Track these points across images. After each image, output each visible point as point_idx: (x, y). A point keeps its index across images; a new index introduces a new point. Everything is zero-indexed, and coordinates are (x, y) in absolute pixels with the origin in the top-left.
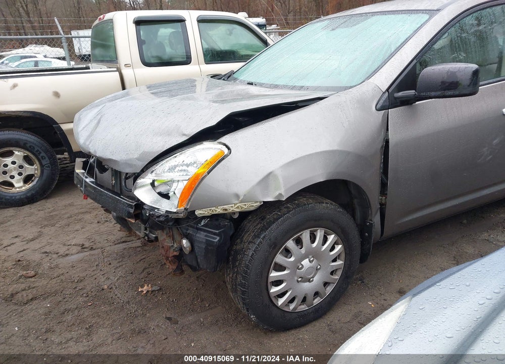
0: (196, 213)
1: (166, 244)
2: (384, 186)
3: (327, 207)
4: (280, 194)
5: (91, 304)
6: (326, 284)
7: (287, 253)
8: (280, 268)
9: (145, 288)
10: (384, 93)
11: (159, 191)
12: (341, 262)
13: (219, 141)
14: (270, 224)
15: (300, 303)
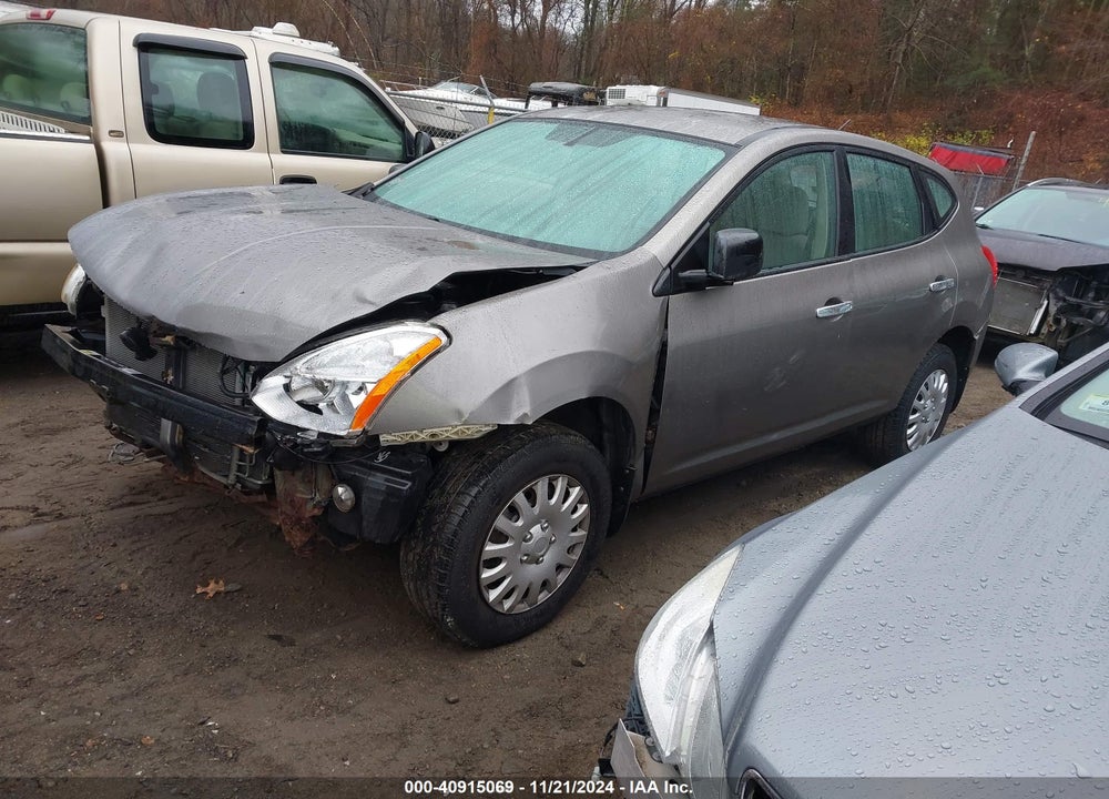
0: (381, 439)
1: (299, 495)
2: (654, 412)
3: (574, 442)
4: (525, 415)
5: (101, 618)
6: (560, 568)
7: (514, 512)
8: (500, 537)
9: (212, 588)
10: (665, 269)
11: (299, 399)
12: (584, 533)
13: (434, 320)
14: (495, 463)
15: (520, 598)
